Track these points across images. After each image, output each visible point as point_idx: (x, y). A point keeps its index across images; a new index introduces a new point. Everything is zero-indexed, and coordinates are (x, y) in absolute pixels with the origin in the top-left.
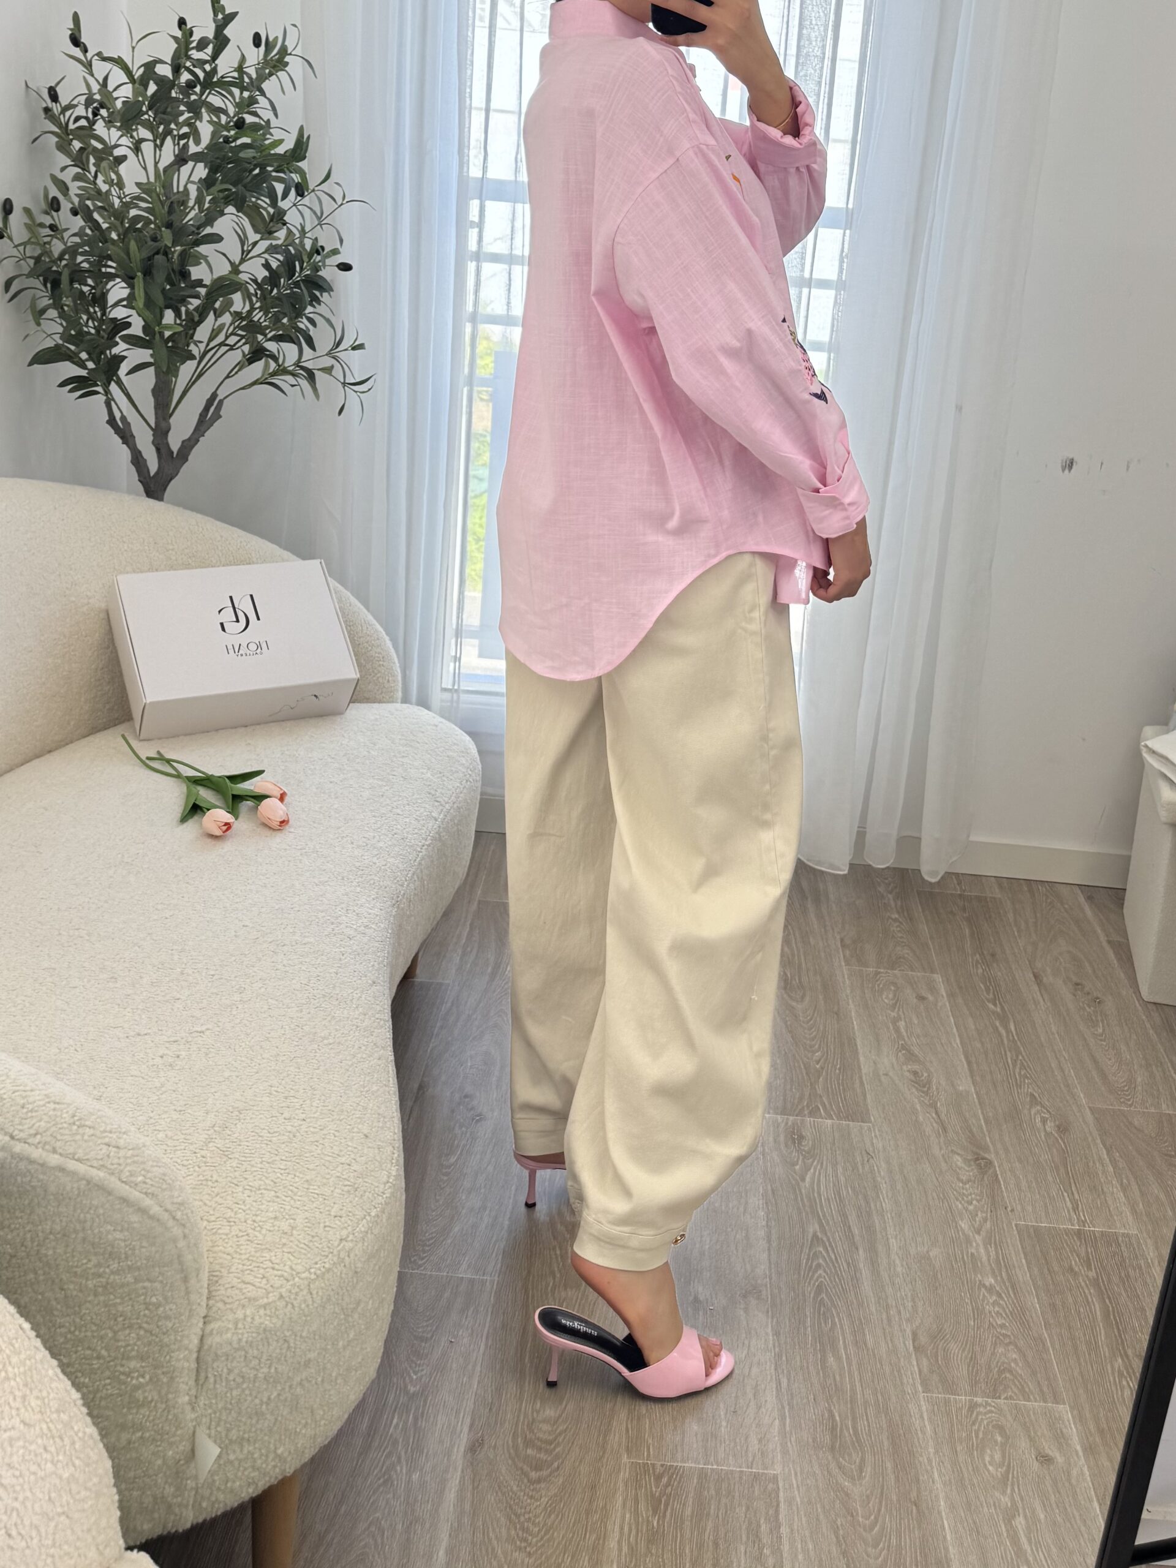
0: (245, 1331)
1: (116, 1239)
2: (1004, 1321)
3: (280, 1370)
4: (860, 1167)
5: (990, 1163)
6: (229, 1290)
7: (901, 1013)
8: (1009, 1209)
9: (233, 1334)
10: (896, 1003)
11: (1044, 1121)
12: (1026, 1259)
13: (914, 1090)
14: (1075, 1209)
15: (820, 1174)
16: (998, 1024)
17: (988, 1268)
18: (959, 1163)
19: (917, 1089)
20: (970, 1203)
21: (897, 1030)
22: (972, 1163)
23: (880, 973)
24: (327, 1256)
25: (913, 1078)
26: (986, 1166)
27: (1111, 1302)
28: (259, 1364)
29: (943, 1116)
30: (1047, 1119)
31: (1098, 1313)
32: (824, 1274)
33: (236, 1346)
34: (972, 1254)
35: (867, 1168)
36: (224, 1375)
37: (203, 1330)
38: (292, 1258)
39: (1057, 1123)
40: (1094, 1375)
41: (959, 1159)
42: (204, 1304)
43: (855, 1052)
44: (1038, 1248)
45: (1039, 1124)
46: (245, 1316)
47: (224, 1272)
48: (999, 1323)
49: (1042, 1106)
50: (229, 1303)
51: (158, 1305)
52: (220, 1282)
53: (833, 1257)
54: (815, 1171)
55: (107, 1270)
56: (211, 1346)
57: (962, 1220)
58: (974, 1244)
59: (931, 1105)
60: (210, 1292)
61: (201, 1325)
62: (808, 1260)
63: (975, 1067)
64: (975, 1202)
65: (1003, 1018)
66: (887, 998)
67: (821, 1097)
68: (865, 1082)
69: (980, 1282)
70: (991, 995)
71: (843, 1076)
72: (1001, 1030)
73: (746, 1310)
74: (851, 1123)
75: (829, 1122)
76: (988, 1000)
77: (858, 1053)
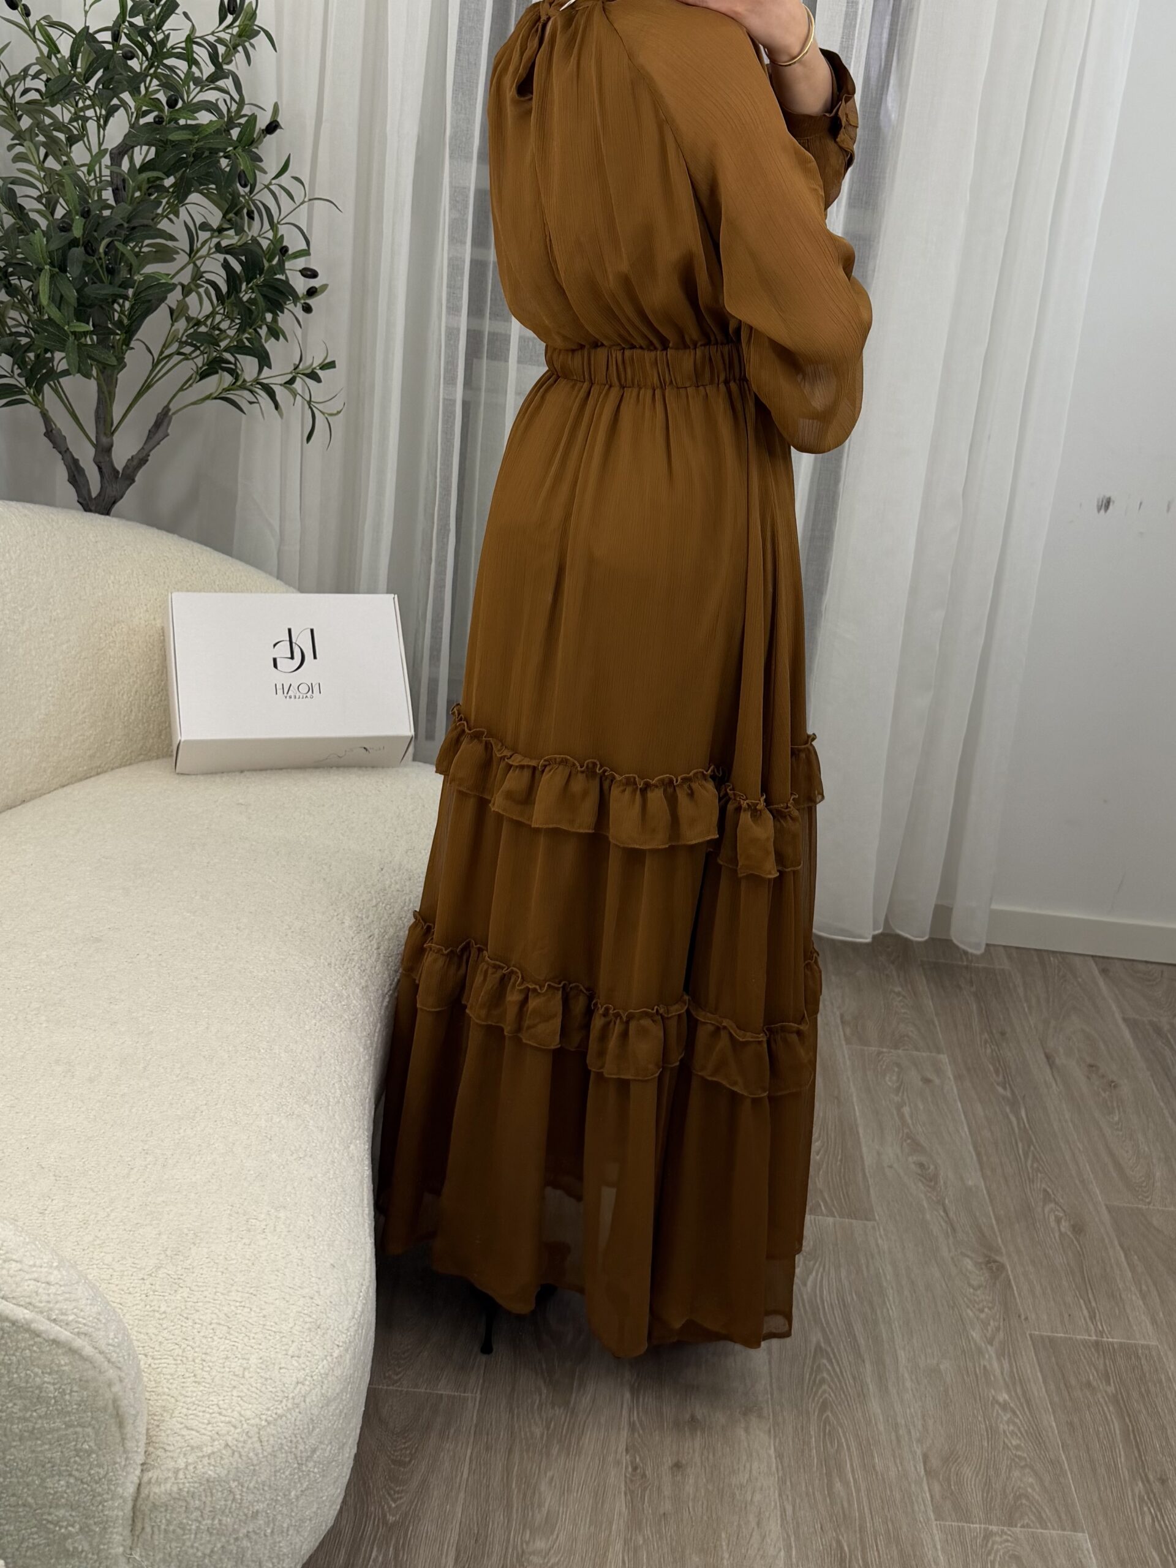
0: (186, 1481)
1: (45, 1382)
2: (1018, 1442)
3: (224, 1522)
4: (864, 1269)
5: (1001, 1267)
6: (172, 1436)
7: (905, 1098)
8: (1023, 1317)
9: (173, 1483)
10: (900, 1087)
11: (1058, 1221)
12: (1041, 1371)
13: (920, 1184)
14: (1092, 1317)
15: (822, 1278)
16: (1008, 1110)
17: (1001, 1381)
18: (969, 1267)
19: (923, 1183)
20: (982, 1311)
21: (903, 1119)
22: (983, 1266)
23: (882, 1052)
24: (281, 1401)
25: (919, 1171)
26: (998, 1269)
27: (1130, 1421)
28: (202, 1516)
29: (951, 1214)
30: (1061, 1218)
31: (1118, 1432)
32: (829, 1389)
33: (176, 1496)
34: (985, 1367)
35: (872, 1272)
36: (163, 1527)
37: (140, 1479)
38: (242, 1403)
39: (1072, 1222)
40: (1114, 1501)
41: (970, 1261)
42: (141, 1450)
43: (857, 1141)
44: (1053, 1359)
45: (1053, 1224)
46: (187, 1465)
47: (166, 1416)
48: (1014, 1443)
49: (1056, 1203)
50: (170, 1451)
51: (89, 1453)
52: (161, 1427)
53: (838, 1371)
54: (817, 1275)
55: (35, 1414)
56: (149, 1496)
57: (973, 1329)
58: (987, 1356)
59: (939, 1203)
60: (148, 1436)
61: (138, 1472)
62: (811, 1375)
63: (985, 1159)
64: (986, 1310)
65: (1014, 1104)
66: (890, 1080)
67: (821, 1192)
68: (868, 1175)
69: (994, 1398)
70: (1001, 1078)
71: (844, 1168)
72: (1012, 1117)
73: (747, 1429)
74: (854, 1222)
75: (831, 1220)
76: (998, 1083)
77: (860, 1143)
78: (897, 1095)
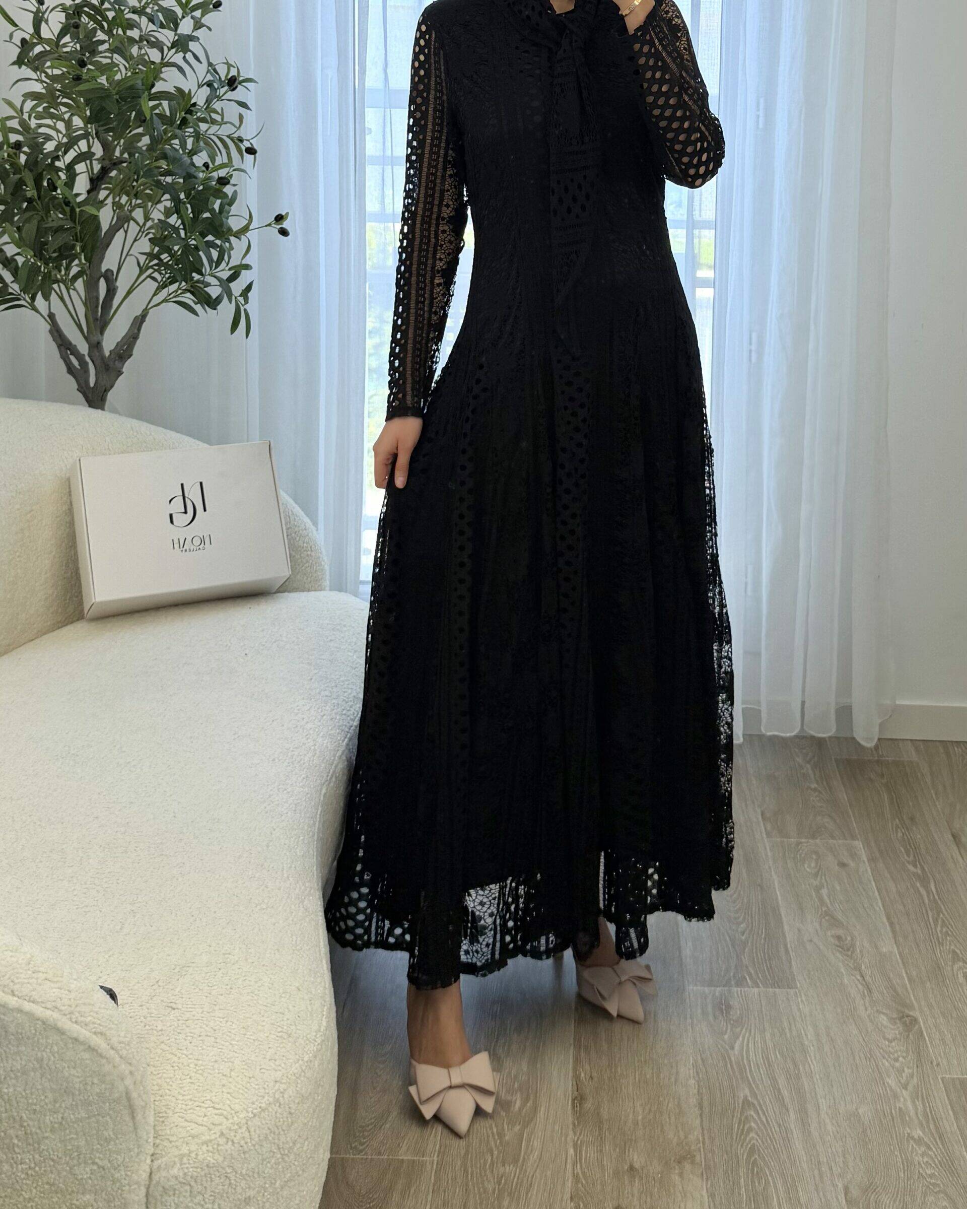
0: (189, 1166)
2: (933, 1171)
4: (787, 1030)
5: (915, 1021)
6: (175, 1129)
7: (823, 881)
8: (935, 1063)
9: (179, 1169)
10: (818, 872)
12: (953, 1110)
13: (838, 954)
15: (748, 1040)
16: (918, 884)
17: (916, 1121)
18: (885, 1023)
19: (841, 952)
20: (896, 1060)
21: (821, 899)
22: (898, 1021)
23: (801, 843)
24: (264, 1097)
25: (837, 943)
26: (911, 1023)
29: (868, 978)
32: (756, 1136)
33: (181, 1180)
34: (900, 1109)
35: (794, 1033)
37: (151, 1167)
38: (231, 1098)
41: (885, 1018)
42: (151, 1141)
43: (779, 921)
45: (961, 980)
46: (190, 1152)
47: (170, 1113)
48: (928, 1173)
50: (174, 1141)
51: (108, 1140)
52: (166, 1123)
53: (764, 1120)
54: (743, 1040)
56: (159, 1181)
57: (889, 1077)
58: (902, 1099)
59: (855, 969)
60: (156, 1131)
61: (149, 1162)
62: (739, 1124)
63: (897, 927)
64: (901, 1059)
65: (924, 881)
66: (809, 867)
67: (747, 967)
68: (790, 949)
69: (909, 1134)
70: (912, 858)
71: (768, 946)
72: (922, 890)
73: (681, 1175)
74: (777, 990)
75: (756, 990)
76: (908, 862)
77: (782, 923)
78: (815, 880)
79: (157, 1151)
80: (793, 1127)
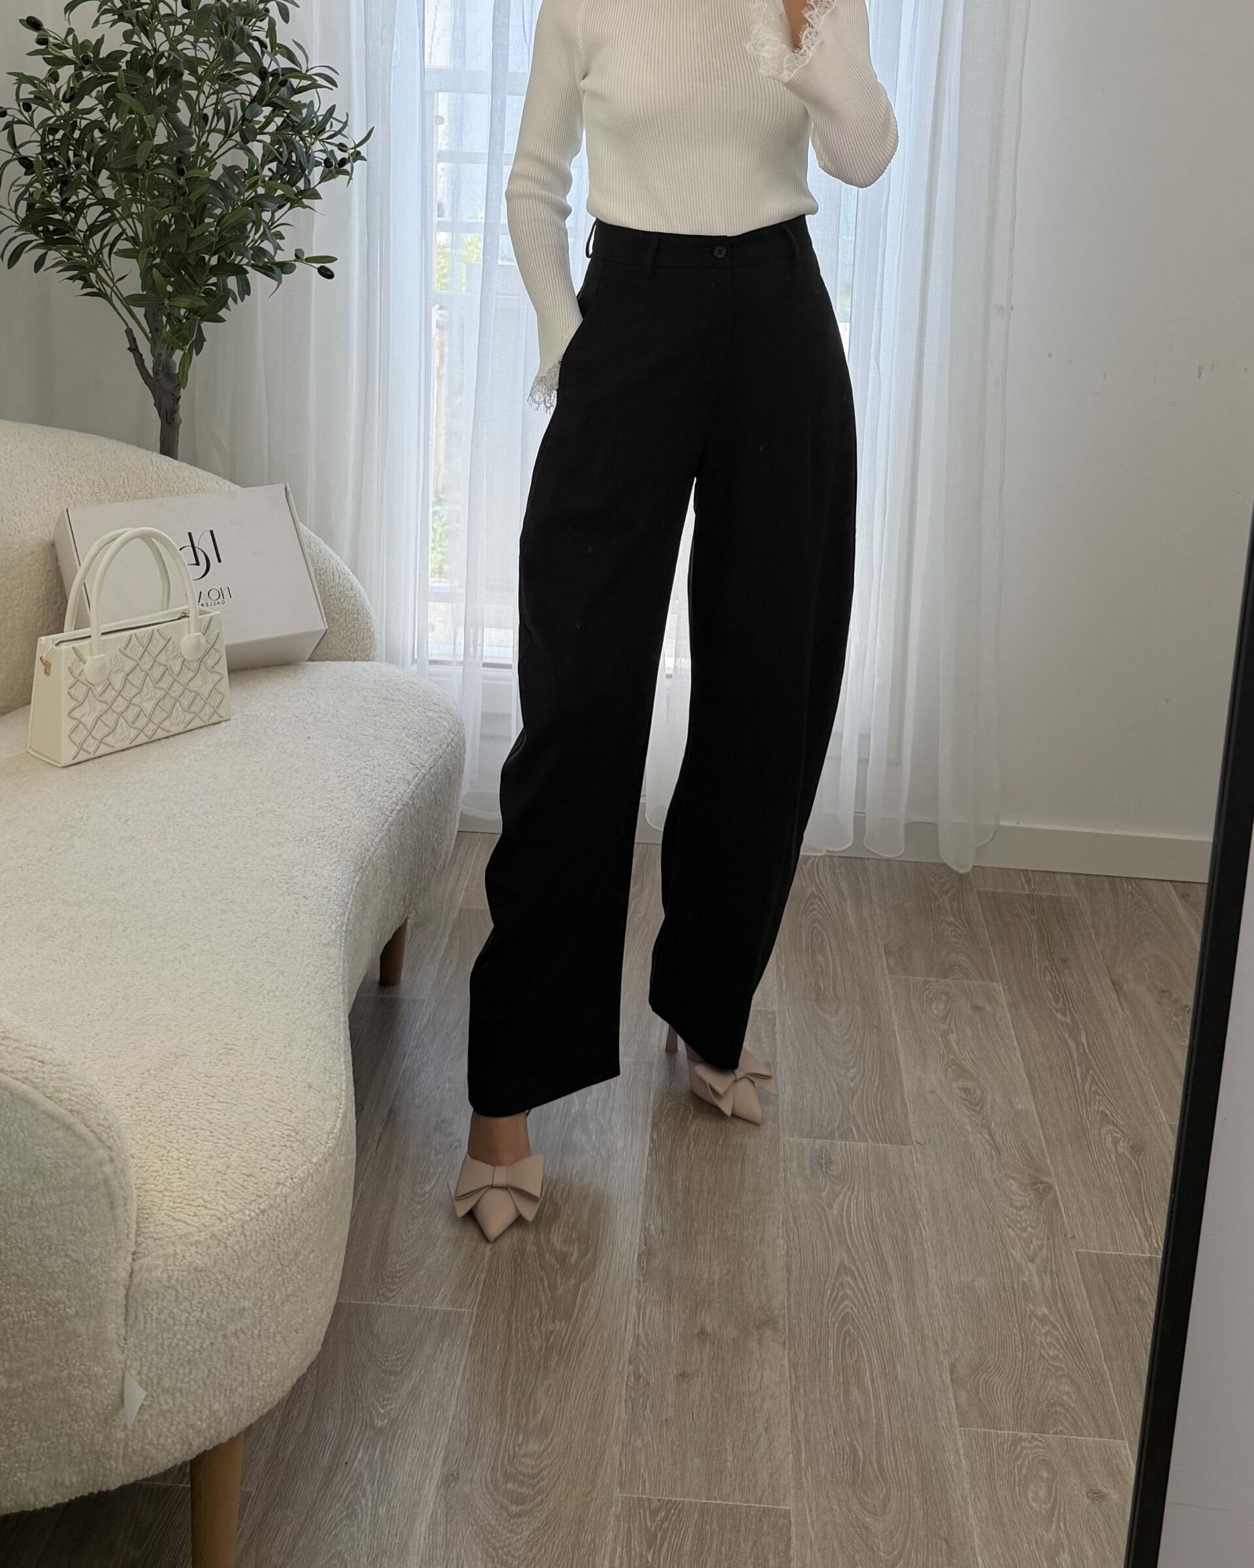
0: (175, 1269)
2: (1056, 1353)
3: (212, 1315)
4: (897, 1193)
5: (1049, 1188)
6: (158, 1227)
7: (952, 1026)
8: (1070, 1235)
9: (163, 1271)
10: (947, 1014)
11: (1116, 1141)
12: (1083, 1287)
13: (965, 1109)
14: (1148, 1235)
15: (850, 1198)
16: (1067, 1036)
17: (1041, 1297)
18: (1014, 1188)
19: (968, 1107)
20: (1025, 1230)
21: (947, 1045)
22: (1029, 1188)
23: (929, 981)
25: (964, 1096)
26: (1044, 1191)
28: (191, 1307)
29: (997, 1138)
30: (1119, 1139)
32: (850, 1305)
33: (166, 1284)
34: (1024, 1283)
35: (905, 1195)
36: (155, 1316)
37: (132, 1266)
39: (1131, 1143)
41: (1013, 1182)
42: (132, 1238)
43: (897, 1067)
44: (1101, 1276)
45: (1109, 1145)
46: (175, 1254)
47: (156, 1210)
48: (1051, 1355)
49: (1114, 1125)
50: (159, 1240)
52: (150, 1220)
53: (862, 1287)
54: (844, 1198)
56: (140, 1283)
57: (1014, 1248)
58: (1027, 1273)
59: (983, 1126)
60: (139, 1227)
61: (129, 1261)
62: (833, 1290)
63: (1037, 1083)
64: (1029, 1229)
65: (1074, 1031)
66: (937, 1009)
67: (854, 1117)
68: (907, 1101)
69: (1032, 1312)
70: (1060, 1005)
71: (881, 1094)
72: (1070, 1041)
73: (760, 1342)
74: (889, 1146)
75: (863, 1144)
76: (1057, 1011)
77: (900, 1069)
78: (943, 1023)
79: (140, 1250)
80: (895, 1296)
